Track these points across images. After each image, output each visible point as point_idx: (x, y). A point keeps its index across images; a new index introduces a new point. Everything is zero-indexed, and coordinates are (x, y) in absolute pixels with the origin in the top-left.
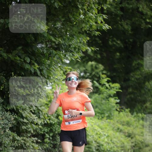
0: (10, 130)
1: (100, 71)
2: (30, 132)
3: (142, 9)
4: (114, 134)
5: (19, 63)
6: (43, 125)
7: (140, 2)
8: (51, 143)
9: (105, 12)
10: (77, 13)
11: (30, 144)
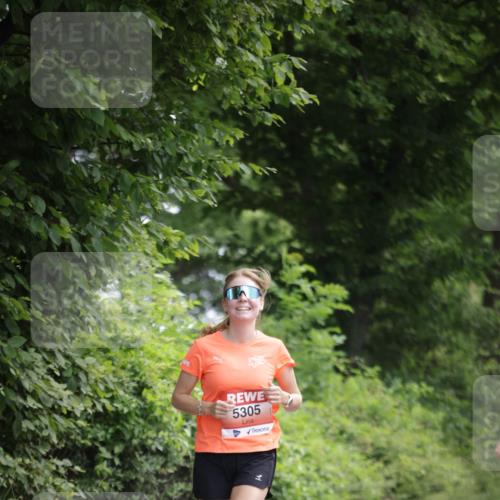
1: (281, 242)
2: (47, 439)
3: (427, 43)
4: (328, 448)
6: (89, 417)
8: (118, 479)
9: (299, 47)
10: (203, 49)
11: (46, 481)
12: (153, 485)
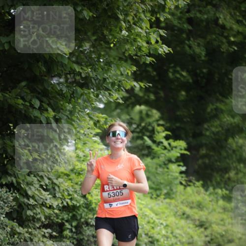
0: (6, 217)
1: (154, 121)
2: (39, 219)
4: (177, 222)
5: (21, 109)
6: (60, 208)
7: (221, 9)
8: (74, 238)
9: (163, 25)
10: (116, 27)
11: (39, 240)
12: (91, 241)
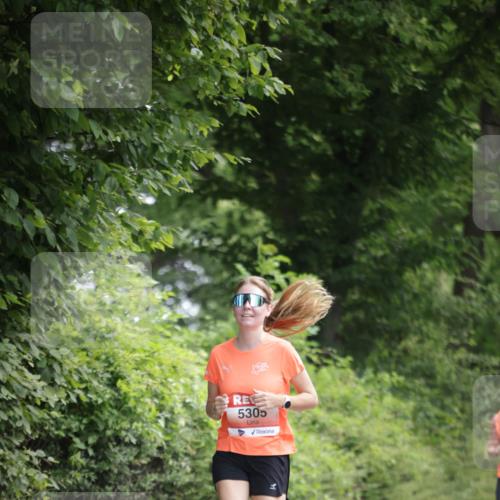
1: (257, 234)
2: (20, 430)
3: (399, 29)
6: (63, 408)
7: (392, 5)
8: (92, 470)
9: (274, 37)
10: (179, 39)
11: (21, 472)
12: (126, 476)
